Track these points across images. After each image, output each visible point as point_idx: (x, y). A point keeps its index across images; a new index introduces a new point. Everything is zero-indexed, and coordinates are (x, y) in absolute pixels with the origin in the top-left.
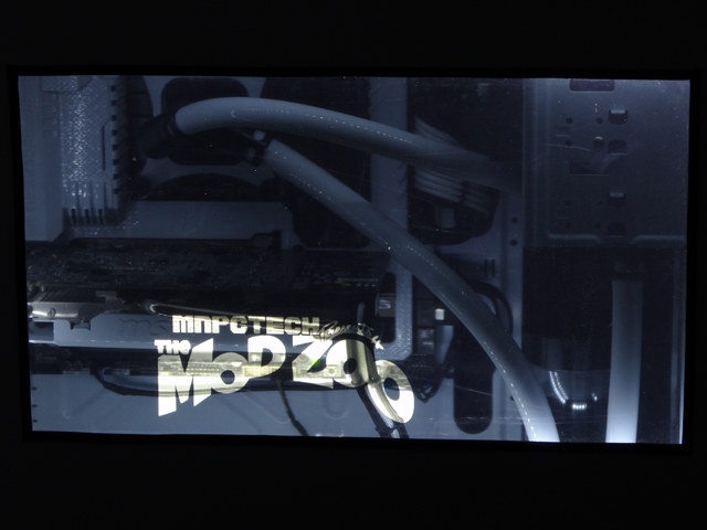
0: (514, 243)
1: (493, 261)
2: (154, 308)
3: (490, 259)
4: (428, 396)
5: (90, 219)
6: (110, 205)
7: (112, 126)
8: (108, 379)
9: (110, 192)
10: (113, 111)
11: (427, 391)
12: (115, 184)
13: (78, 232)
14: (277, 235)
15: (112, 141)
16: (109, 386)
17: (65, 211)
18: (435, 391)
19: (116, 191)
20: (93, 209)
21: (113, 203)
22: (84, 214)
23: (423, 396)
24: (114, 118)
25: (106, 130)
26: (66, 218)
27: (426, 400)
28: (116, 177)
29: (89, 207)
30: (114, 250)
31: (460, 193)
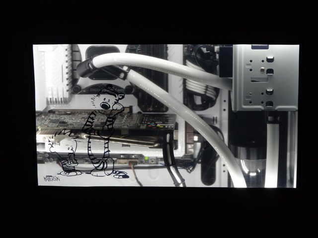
1: (217, 117)
2: (86, 137)
3: (215, 116)
4: (191, 171)
5: (57, 102)
6: (65, 97)
7: (66, 65)
9: (65, 91)
11: (191, 169)
12: (67, 88)
13: (52, 107)
14: (131, 108)
15: (66, 70)
17: (47, 99)
18: (194, 168)
21: (67, 95)
22: (55, 100)
23: (189, 171)
24: (67, 61)
25: (63, 66)
26: (47, 101)
27: (190, 173)
28: (67, 85)
29: (57, 97)
30: (67, 114)
31: (205, 91)
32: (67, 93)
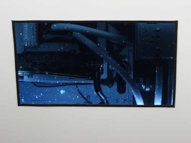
0: (131, 50)
1: (126, 55)
2: (48, 73)
3: (125, 54)
4: (111, 87)
5: (30, 48)
11: (111, 85)
12: (36, 40)
14: (75, 50)
15: (35, 30)
18: (113, 85)
19: (36, 41)
20: (31, 46)
21: (36, 44)
22: (29, 47)
23: (110, 87)
25: (34, 27)
28: (36, 38)
32: (36, 43)
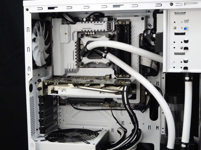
0: (163, 78)
1: (159, 82)
6: (74, 68)
7: (75, 51)
8: (75, 106)
9: (75, 65)
10: (76, 47)
13: (69, 74)
14: (110, 75)
15: (75, 54)
16: (74, 108)
17: (65, 69)
18: (145, 111)
22: (69, 70)
24: (76, 49)
26: (65, 71)
27: (143, 113)
28: (76, 62)
29: (70, 68)
30: (76, 78)
31: (150, 65)
